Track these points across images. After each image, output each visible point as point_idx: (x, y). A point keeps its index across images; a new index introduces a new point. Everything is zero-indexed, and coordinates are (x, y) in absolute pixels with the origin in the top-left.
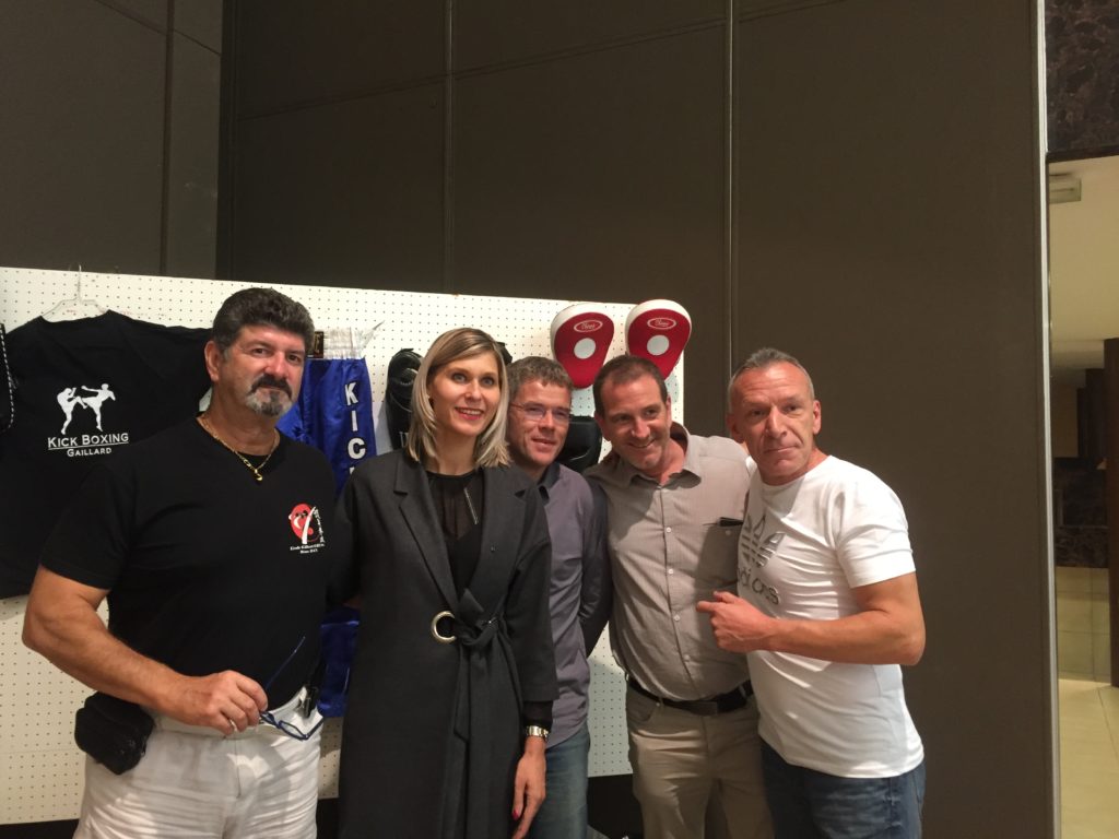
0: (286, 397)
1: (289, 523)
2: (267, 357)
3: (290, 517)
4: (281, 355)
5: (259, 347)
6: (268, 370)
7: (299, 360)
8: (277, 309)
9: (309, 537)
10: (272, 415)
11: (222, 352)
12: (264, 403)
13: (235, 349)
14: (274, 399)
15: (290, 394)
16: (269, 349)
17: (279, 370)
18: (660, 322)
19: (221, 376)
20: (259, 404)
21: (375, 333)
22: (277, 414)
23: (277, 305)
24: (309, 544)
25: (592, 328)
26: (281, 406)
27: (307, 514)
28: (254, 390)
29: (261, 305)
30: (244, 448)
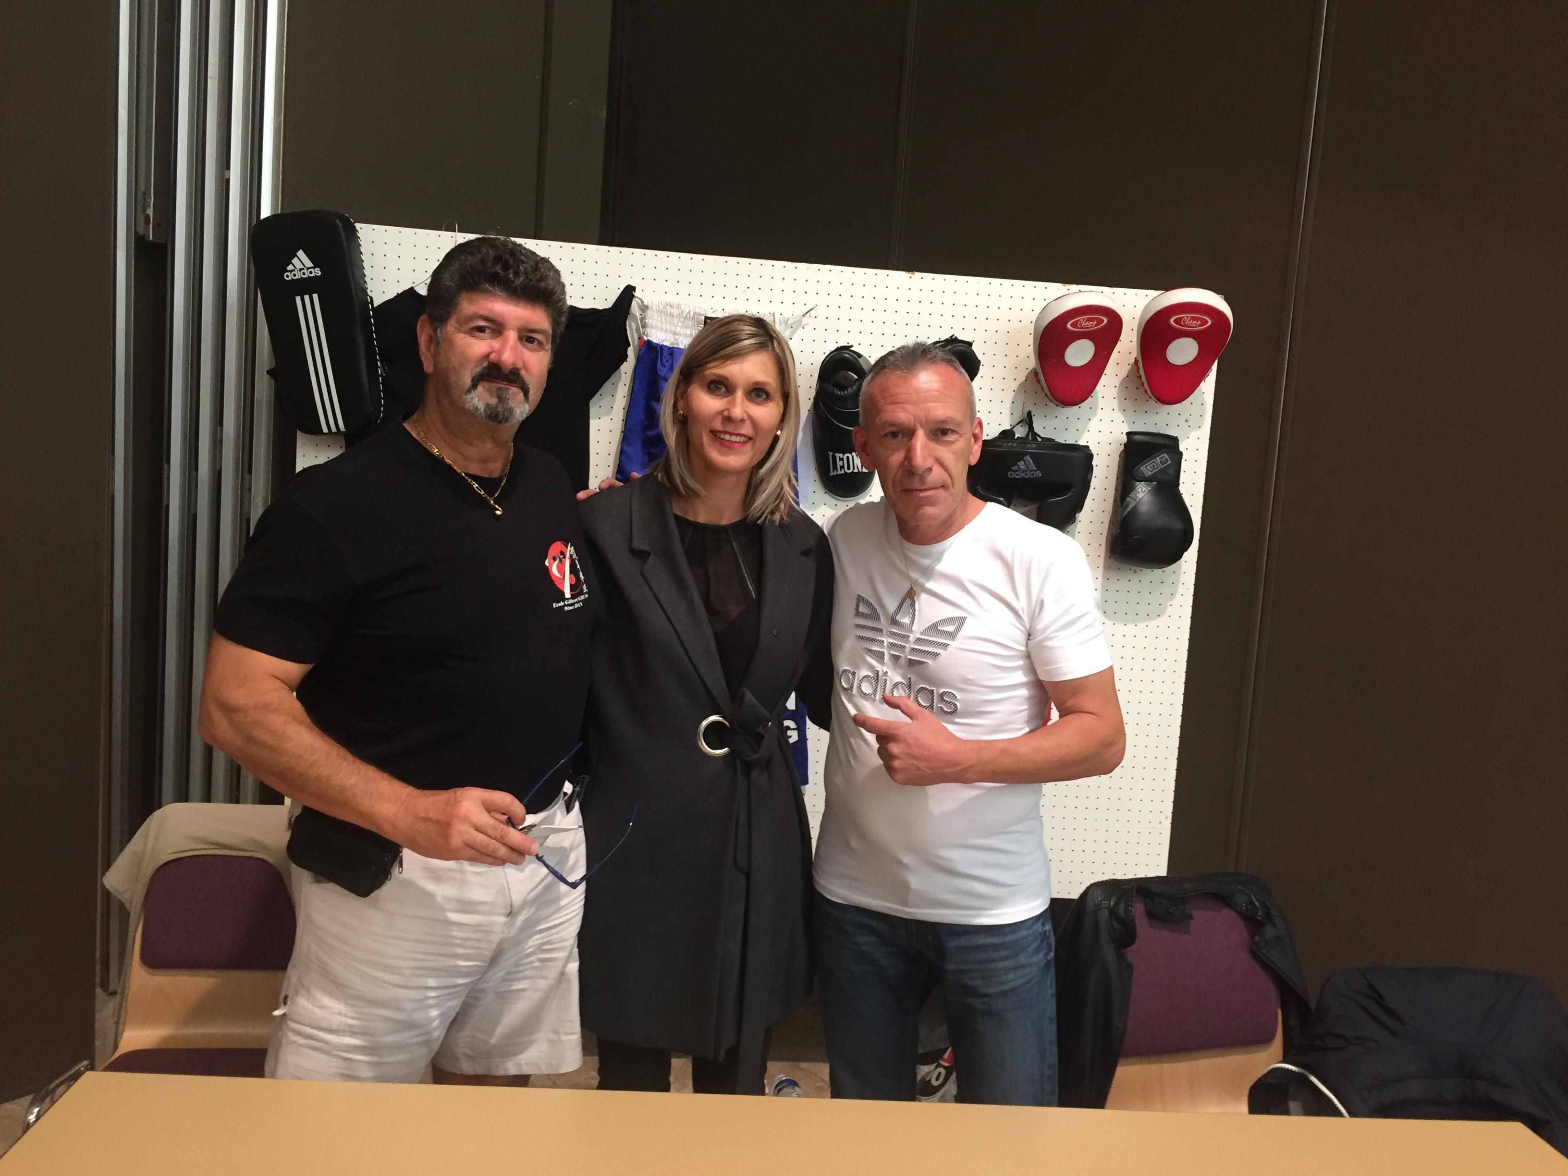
0: (521, 395)
1: (547, 570)
2: (493, 338)
3: (547, 563)
4: (512, 335)
5: (482, 323)
6: (493, 357)
7: (540, 343)
8: (506, 267)
9: (573, 588)
10: (500, 422)
11: (435, 330)
12: (488, 405)
13: (451, 326)
14: (501, 399)
15: (526, 391)
16: (497, 328)
17: (508, 357)
18: (1190, 321)
19: (436, 364)
20: (481, 406)
21: (805, 320)
22: (507, 420)
23: (507, 261)
24: (573, 597)
25: (1092, 326)
26: (511, 410)
27: (564, 557)
28: (474, 386)
29: (483, 262)
30: (475, 469)
